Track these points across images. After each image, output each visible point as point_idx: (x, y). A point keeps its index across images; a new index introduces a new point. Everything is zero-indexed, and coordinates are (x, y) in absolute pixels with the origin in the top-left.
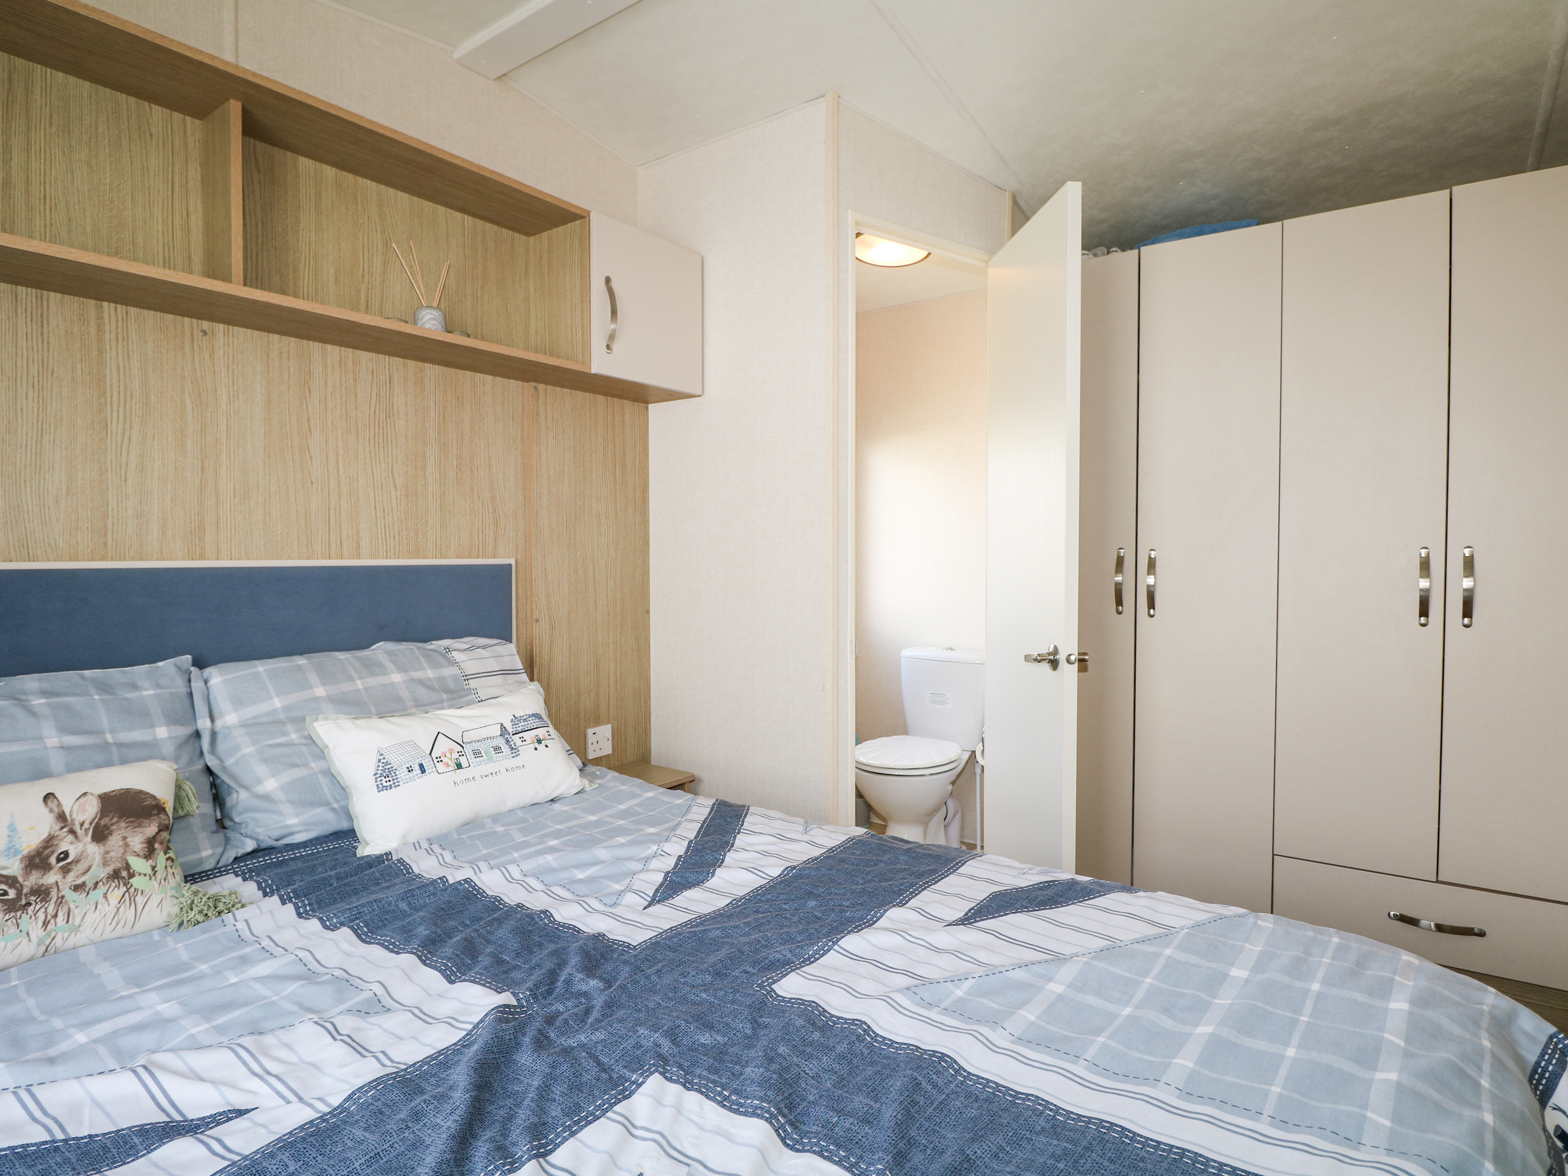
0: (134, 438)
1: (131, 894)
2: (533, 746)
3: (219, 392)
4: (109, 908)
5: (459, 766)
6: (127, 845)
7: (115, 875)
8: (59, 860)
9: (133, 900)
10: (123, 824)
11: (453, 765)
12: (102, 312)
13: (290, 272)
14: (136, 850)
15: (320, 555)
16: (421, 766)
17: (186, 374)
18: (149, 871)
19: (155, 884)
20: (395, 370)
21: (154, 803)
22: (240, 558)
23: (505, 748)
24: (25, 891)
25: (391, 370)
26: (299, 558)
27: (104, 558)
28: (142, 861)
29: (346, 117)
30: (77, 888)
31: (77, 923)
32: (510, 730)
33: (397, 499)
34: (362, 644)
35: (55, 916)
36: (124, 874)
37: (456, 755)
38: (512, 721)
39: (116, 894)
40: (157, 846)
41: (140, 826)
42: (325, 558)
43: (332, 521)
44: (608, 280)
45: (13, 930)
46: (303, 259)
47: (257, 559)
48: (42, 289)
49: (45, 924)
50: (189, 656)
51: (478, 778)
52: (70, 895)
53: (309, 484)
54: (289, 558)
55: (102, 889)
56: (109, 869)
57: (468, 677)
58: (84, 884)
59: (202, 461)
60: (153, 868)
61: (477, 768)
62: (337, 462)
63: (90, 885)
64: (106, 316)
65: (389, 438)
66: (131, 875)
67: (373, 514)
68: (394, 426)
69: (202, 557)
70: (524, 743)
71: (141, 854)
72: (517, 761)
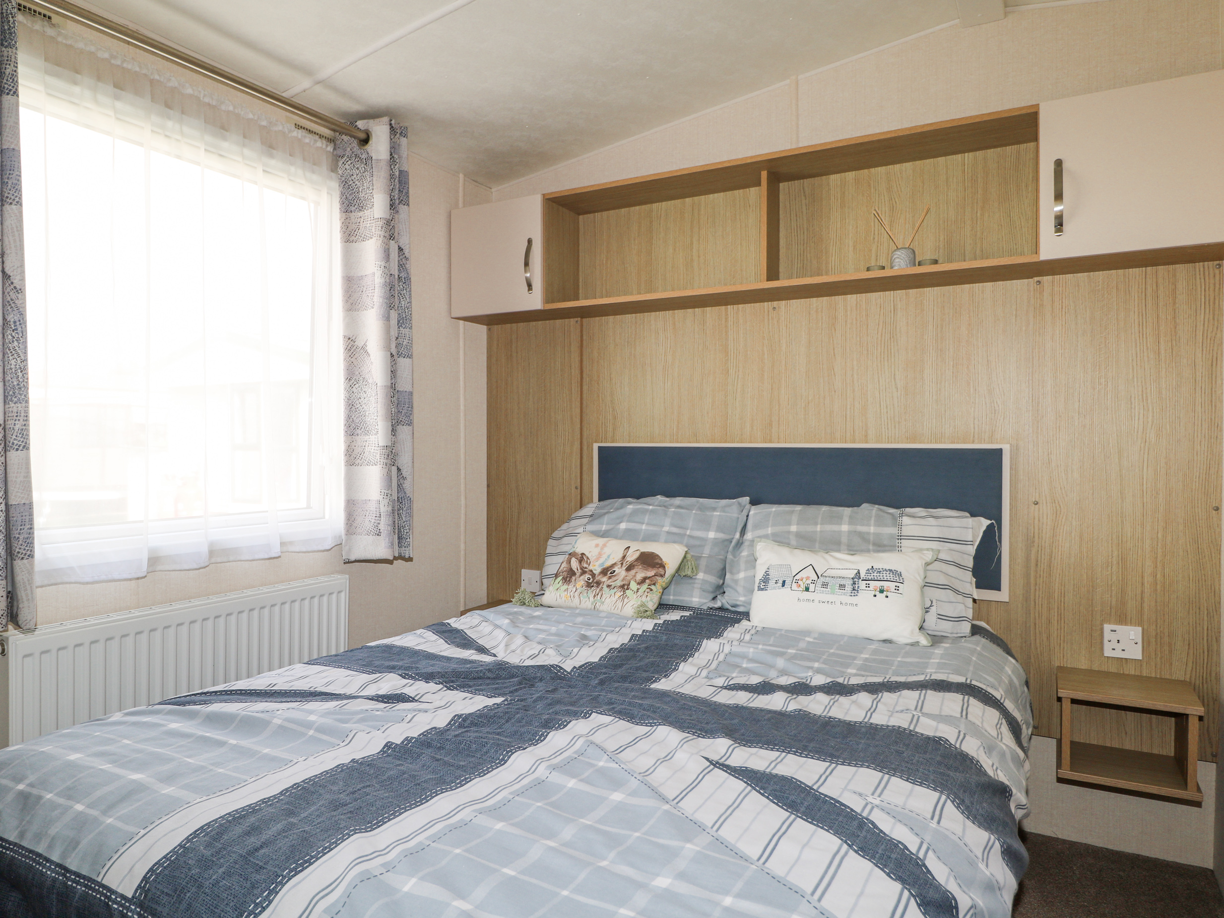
0: (740, 376)
1: (624, 596)
2: (873, 593)
3: (781, 342)
4: (614, 599)
5: (807, 589)
6: (635, 576)
7: (622, 587)
8: (611, 573)
9: (623, 600)
10: (640, 567)
11: (803, 587)
12: (727, 312)
13: (824, 254)
14: (637, 579)
15: (839, 440)
16: (784, 582)
17: (765, 335)
18: (635, 590)
19: (635, 596)
20: (899, 299)
21: (660, 562)
22: (791, 442)
23: (849, 588)
24: (595, 581)
25: (895, 301)
26: (826, 443)
27: (726, 442)
28: (636, 584)
29: (805, 151)
30: (609, 586)
31: (603, 600)
32: (863, 575)
33: (898, 398)
34: (854, 503)
35: (598, 594)
36: (626, 587)
37: (809, 582)
38: (868, 570)
39: (619, 594)
40: (647, 581)
41: (646, 570)
42: (843, 443)
43: (848, 417)
44: (1059, 164)
45: (585, 594)
46: (832, 244)
47: (800, 443)
48: (704, 307)
49: (595, 596)
50: (748, 498)
51: (816, 601)
52: (605, 586)
53: (833, 392)
54: (819, 442)
55: (615, 590)
56: (622, 583)
57: (902, 537)
58: (611, 585)
59: (772, 385)
60: (638, 589)
61: (819, 595)
62: (853, 375)
63: (613, 587)
64: (729, 313)
65: (893, 353)
66: (628, 589)
67: (879, 411)
68: (897, 342)
69: (771, 442)
70: (868, 588)
71: (637, 581)
72: (854, 600)
